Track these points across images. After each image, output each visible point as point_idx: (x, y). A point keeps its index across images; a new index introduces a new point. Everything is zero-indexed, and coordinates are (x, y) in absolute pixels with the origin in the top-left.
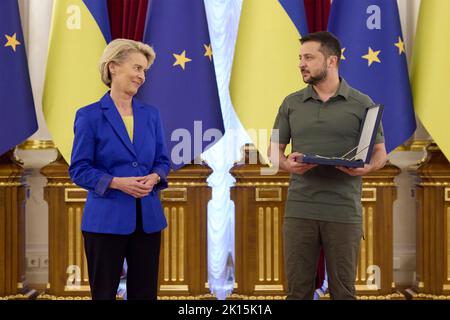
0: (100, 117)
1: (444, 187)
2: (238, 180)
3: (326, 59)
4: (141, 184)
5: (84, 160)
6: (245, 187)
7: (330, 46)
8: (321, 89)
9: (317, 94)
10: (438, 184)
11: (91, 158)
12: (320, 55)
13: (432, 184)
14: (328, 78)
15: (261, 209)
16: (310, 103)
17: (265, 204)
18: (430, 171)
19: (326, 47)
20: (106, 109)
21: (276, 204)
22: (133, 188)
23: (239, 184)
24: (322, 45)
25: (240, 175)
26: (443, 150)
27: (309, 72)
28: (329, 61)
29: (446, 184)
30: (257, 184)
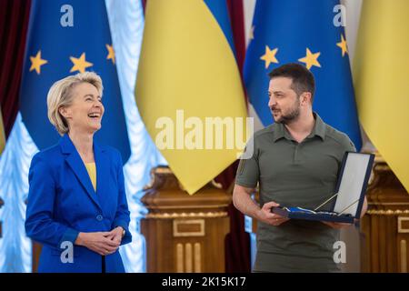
0: (62, 165)
1: (396, 216)
2: (151, 211)
3: (298, 97)
4: (108, 240)
5: (44, 212)
6: (160, 219)
7: (302, 82)
8: (294, 129)
9: (289, 133)
10: (390, 212)
11: (51, 209)
12: (293, 93)
13: (382, 212)
14: (302, 116)
15: (180, 246)
16: (281, 143)
17: (184, 240)
18: (380, 197)
19: (298, 84)
20: (68, 154)
21: (198, 239)
22: (101, 245)
23: (152, 216)
24: (294, 82)
25: (154, 204)
26: (394, 171)
27: (280, 110)
28: (301, 98)
29: (398, 211)
30: (175, 215)
